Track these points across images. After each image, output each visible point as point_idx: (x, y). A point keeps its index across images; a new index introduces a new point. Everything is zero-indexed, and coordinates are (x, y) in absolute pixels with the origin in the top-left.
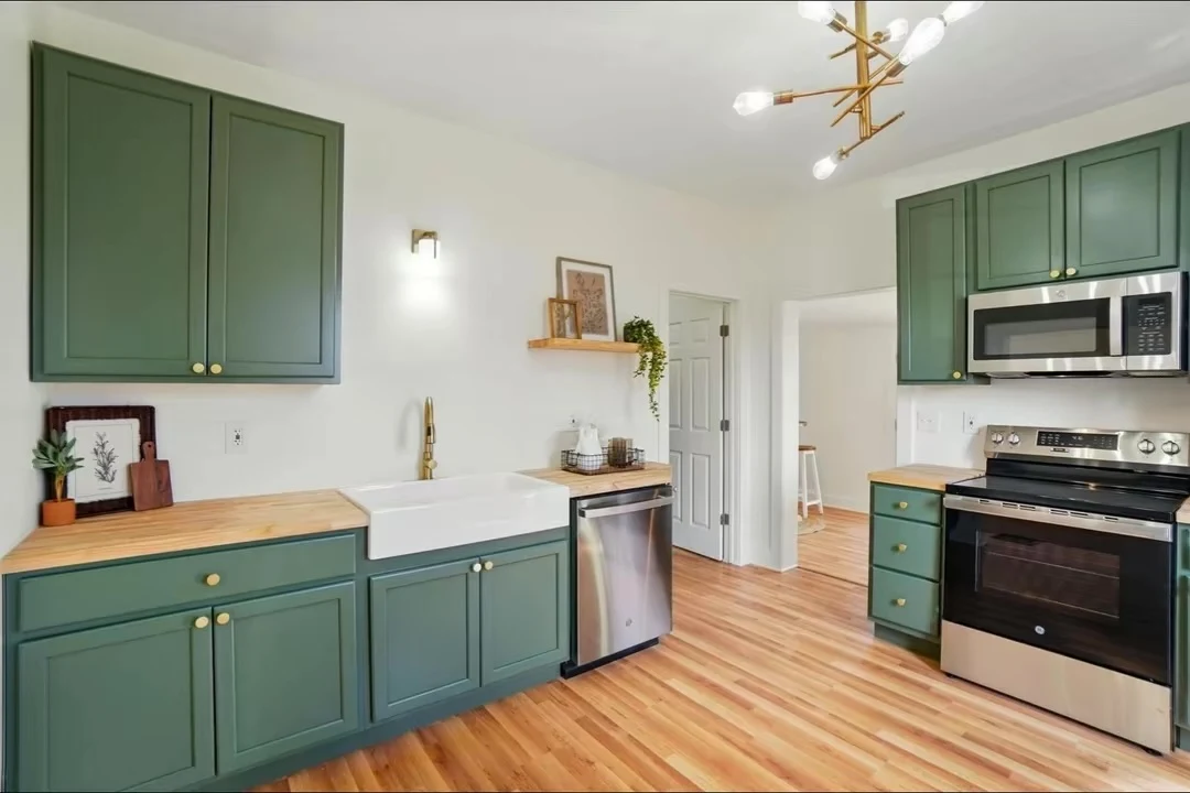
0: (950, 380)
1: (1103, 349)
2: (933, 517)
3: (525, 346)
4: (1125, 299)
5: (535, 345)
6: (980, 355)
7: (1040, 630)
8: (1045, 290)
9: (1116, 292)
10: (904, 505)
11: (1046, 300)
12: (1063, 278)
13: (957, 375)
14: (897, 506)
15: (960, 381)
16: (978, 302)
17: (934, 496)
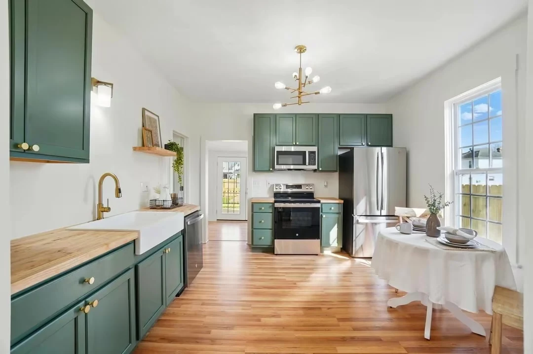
0: (269, 171)
1: (304, 164)
2: (271, 211)
3: (132, 149)
4: (309, 152)
5: (135, 149)
6: (278, 164)
7: (297, 235)
8: (293, 147)
9: (307, 149)
10: (263, 208)
11: (293, 150)
12: (296, 145)
13: (271, 169)
14: (261, 209)
15: (272, 171)
16: (277, 149)
17: (271, 204)
